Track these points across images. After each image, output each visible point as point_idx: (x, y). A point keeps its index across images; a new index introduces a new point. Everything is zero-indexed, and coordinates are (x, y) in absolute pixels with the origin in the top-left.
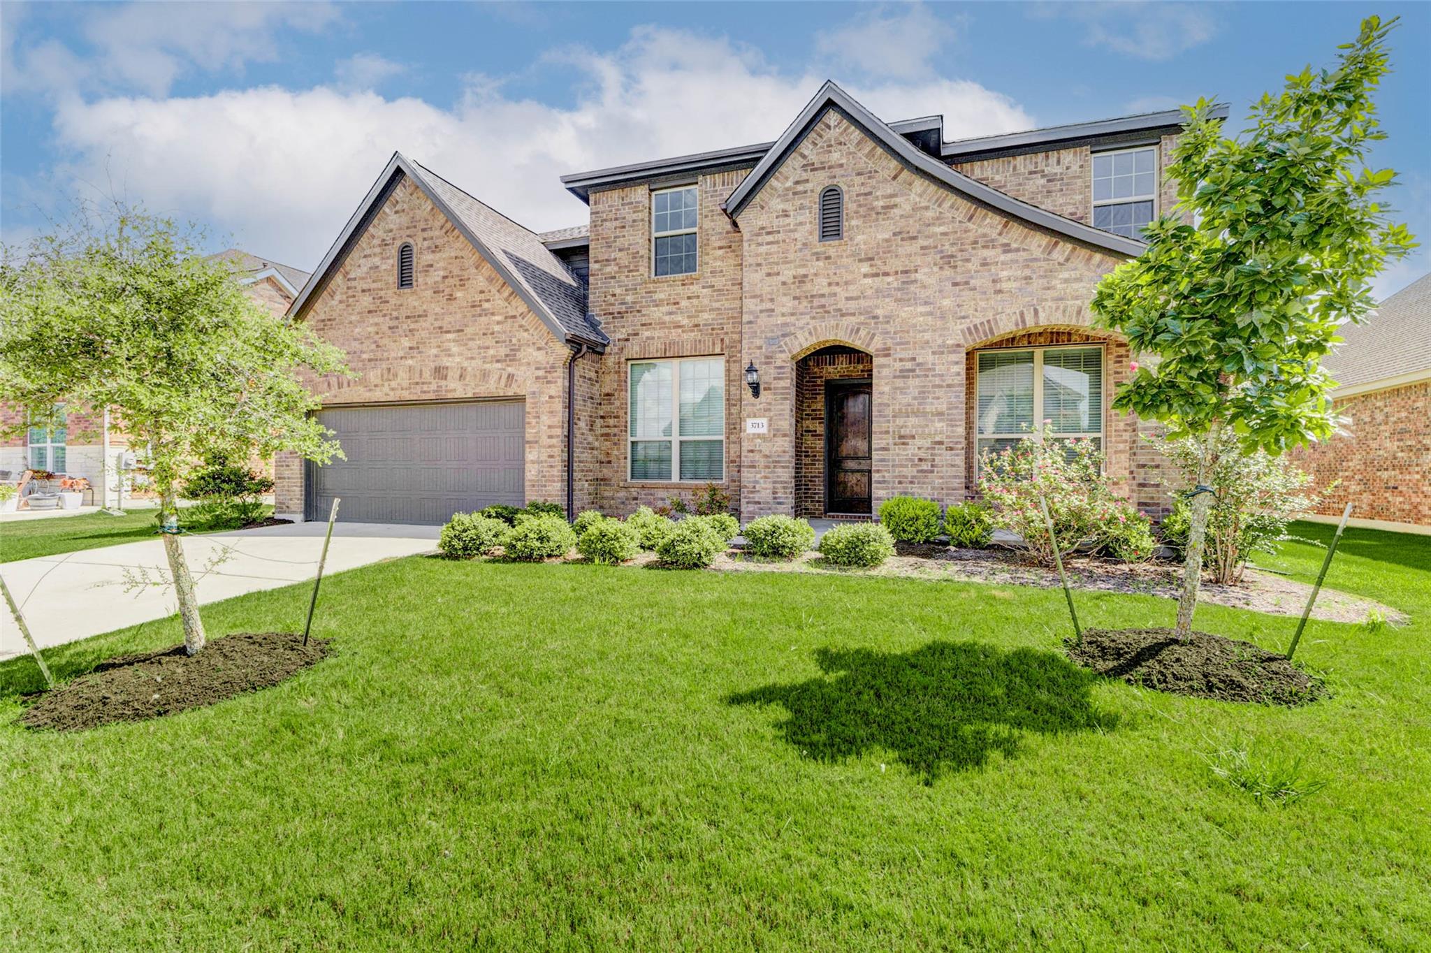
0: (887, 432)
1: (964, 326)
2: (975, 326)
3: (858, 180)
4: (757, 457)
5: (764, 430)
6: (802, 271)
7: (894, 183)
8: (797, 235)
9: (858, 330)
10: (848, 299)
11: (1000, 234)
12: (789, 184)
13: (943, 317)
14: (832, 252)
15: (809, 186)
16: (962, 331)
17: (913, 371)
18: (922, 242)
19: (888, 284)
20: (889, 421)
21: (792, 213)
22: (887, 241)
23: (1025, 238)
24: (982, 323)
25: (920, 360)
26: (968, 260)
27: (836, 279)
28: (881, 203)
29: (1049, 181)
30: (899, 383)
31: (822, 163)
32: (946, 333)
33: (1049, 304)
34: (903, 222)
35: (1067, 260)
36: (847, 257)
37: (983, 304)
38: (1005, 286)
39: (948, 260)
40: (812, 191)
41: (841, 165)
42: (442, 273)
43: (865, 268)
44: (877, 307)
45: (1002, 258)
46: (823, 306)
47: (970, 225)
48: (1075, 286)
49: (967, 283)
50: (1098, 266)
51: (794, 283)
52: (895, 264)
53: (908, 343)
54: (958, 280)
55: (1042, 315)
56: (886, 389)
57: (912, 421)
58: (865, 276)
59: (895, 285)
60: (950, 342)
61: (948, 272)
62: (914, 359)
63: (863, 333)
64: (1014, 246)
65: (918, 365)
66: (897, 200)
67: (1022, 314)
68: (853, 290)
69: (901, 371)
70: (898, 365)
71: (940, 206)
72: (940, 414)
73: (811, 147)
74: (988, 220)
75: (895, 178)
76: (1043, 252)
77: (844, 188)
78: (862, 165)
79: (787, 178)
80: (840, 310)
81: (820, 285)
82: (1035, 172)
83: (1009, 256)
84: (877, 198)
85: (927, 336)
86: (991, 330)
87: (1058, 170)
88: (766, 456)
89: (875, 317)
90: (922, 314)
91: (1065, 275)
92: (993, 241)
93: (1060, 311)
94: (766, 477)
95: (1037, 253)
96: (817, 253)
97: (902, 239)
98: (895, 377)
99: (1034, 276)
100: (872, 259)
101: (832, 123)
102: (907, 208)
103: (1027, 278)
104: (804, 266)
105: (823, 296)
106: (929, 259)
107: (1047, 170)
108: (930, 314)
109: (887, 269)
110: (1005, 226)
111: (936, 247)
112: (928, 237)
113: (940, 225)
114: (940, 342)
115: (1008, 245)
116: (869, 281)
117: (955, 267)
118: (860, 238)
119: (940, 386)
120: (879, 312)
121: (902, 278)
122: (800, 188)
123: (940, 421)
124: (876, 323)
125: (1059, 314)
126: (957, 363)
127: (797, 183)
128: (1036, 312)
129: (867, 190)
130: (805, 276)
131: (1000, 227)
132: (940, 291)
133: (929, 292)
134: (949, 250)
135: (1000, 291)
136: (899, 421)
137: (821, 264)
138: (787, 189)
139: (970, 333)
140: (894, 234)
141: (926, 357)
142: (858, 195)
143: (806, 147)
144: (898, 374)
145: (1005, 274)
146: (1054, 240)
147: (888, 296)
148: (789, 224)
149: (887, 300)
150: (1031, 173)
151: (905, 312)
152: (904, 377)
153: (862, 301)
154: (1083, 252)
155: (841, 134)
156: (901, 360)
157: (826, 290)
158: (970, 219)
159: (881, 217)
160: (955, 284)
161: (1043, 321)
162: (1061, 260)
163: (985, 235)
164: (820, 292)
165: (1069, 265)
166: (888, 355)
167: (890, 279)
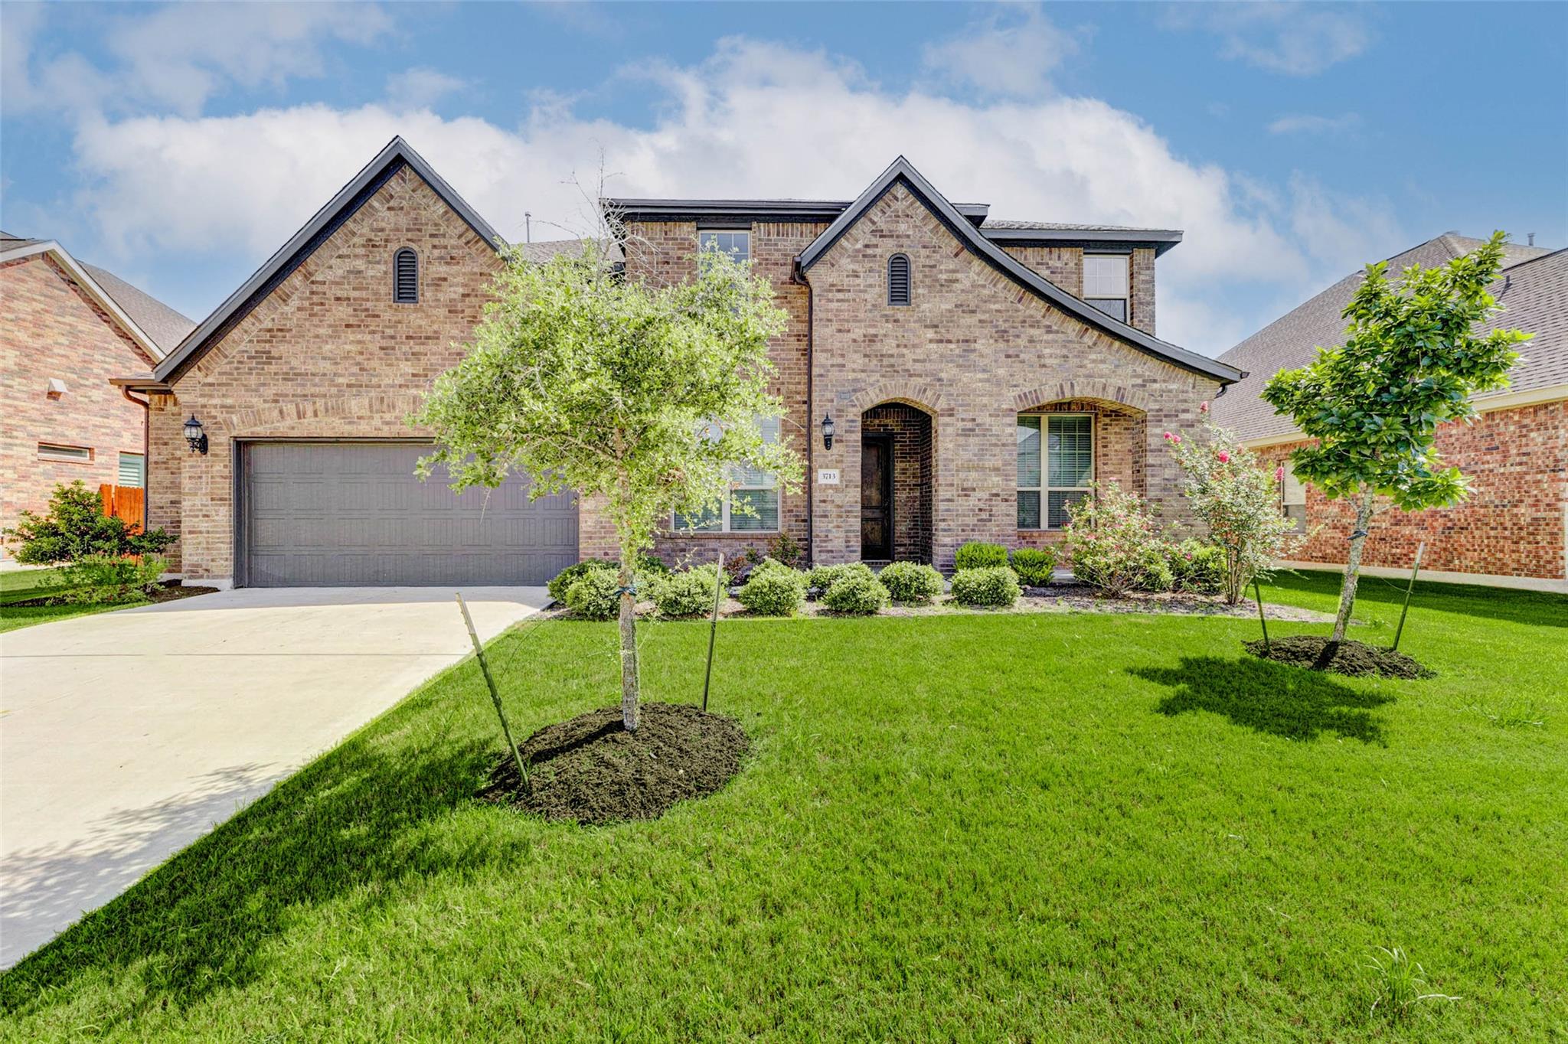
0: (952, 485)
1: (1016, 394)
2: (1025, 394)
3: (924, 252)
4: (829, 507)
5: (836, 481)
6: (872, 331)
7: (956, 260)
8: (867, 296)
9: (925, 390)
10: (915, 361)
11: (1044, 317)
12: (859, 246)
13: (998, 384)
14: (900, 316)
15: (878, 251)
16: (1014, 398)
17: (974, 430)
18: (979, 316)
19: (951, 350)
20: (953, 475)
21: (862, 275)
22: (950, 311)
23: (1063, 322)
24: (1030, 392)
25: (979, 421)
26: (1018, 336)
27: (905, 342)
28: (944, 277)
29: (1052, 272)
30: (961, 440)
31: (890, 231)
32: (1000, 398)
33: (1082, 379)
34: (963, 297)
35: (1095, 344)
36: (915, 322)
37: (1030, 375)
38: (1048, 361)
39: (1002, 335)
40: (881, 256)
41: (908, 236)
43: (930, 334)
44: (941, 370)
45: (1046, 337)
46: (893, 366)
47: (1020, 306)
48: (1102, 366)
49: (1017, 356)
50: (1117, 351)
51: (864, 341)
52: (959, 334)
53: (969, 405)
54: (1010, 352)
55: (1076, 388)
56: (951, 446)
57: (973, 475)
58: (931, 341)
59: (957, 351)
60: (1004, 407)
61: (1001, 345)
62: (974, 420)
63: (929, 393)
64: (1055, 328)
65: (978, 425)
66: (959, 276)
67: (1061, 386)
68: (920, 353)
69: (963, 430)
70: (960, 425)
71: (995, 285)
72: (996, 469)
73: (880, 214)
74: (1034, 304)
75: (956, 255)
76: (1077, 335)
77: (911, 258)
78: (926, 239)
79: (857, 241)
80: (908, 370)
81: (889, 346)
82: (1042, 264)
83: (1051, 336)
84: (941, 272)
85: (985, 400)
86: (1037, 398)
87: (1059, 264)
88: (839, 506)
89: (940, 380)
90: (981, 381)
91: (1093, 356)
92: (1038, 322)
93: (1090, 387)
94: (838, 527)
95: (1072, 336)
96: (886, 315)
97: (963, 312)
98: (958, 435)
99: (1070, 355)
100: (936, 326)
101: (899, 196)
102: (967, 284)
103: (1065, 357)
104: (875, 326)
105: (892, 356)
106: (986, 331)
107: (1051, 263)
108: (988, 380)
109: (949, 337)
110: (1048, 309)
111: (992, 322)
112: (985, 312)
113: (995, 303)
114: (996, 406)
115: (1050, 327)
116: (934, 346)
117: (1008, 341)
118: (925, 306)
119: (996, 445)
120: (943, 375)
121: (964, 346)
122: (869, 251)
123: (996, 476)
124: (941, 385)
125: (1089, 389)
126: (1010, 425)
127: (867, 246)
128: (1072, 385)
129: (933, 263)
130: (876, 336)
131: (1044, 310)
132: (996, 361)
133: (986, 361)
134: (1004, 326)
135: (1044, 366)
136: (962, 475)
137: (890, 326)
138: (858, 251)
139: (1021, 400)
140: (956, 306)
141: (984, 419)
142: (923, 266)
143: (875, 214)
144: (960, 432)
145: (1047, 351)
146: (1085, 326)
147: (952, 361)
148: (859, 285)
149: (950, 365)
150: (1038, 264)
151: (966, 377)
152: (966, 435)
153: (928, 365)
154: (1107, 339)
155: (908, 207)
156: (963, 420)
157: (895, 351)
158: (1019, 301)
159: (944, 289)
160: (1008, 356)
161: (1078, 394)
162: (1091, 344)
163: (1031, 316)
164: (890, 352)
165: (1096, 349)
166: (951, 415)
167: (952, 346)
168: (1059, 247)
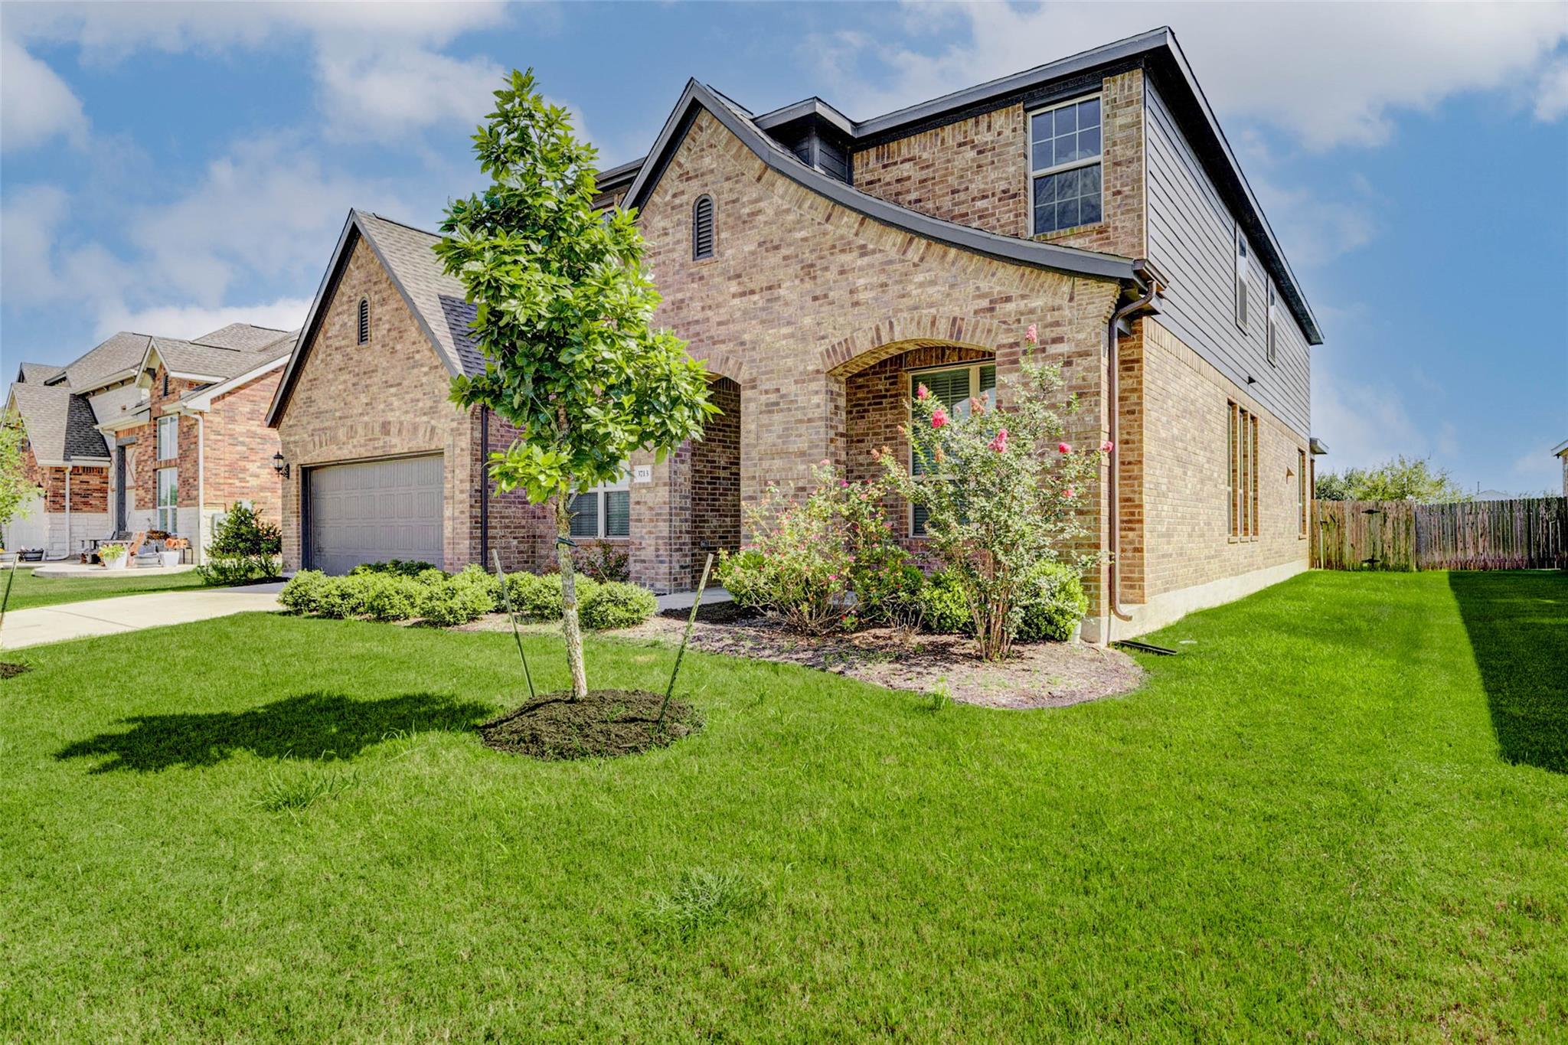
0: (754, 478)
1: (823, 348)
2: (833, 347)
3: (727, 185)
4: (643, 509)
5: (647, 479)
6: (680, 296)
7: (759, 186)
8: (675, 255)
9: (728, 359)
10: (720, 324)
11: (857, 234)
12: (668, 198)
13: (804, 339)
14: (705, 272)
15: (685, 198)
16: (822, 354)
17: (777, 404)
18: (784, 251)
19: (755, 303)
20: (755, 465)
21: (670, 231)
22: (753, 253)
23: (881, 236)
24: (840, 344)
25: (783, 391)
26: (826, 269)
27: (709, 302)
28: (747, 210)
29: (979, 152)
30: (765, 419)
31: (695, 170)
32: (807, 357)
33: (905, 315)
34: (766, 230)
35: (922, 259)
36: (718, 275)
37: (841, 320)
38: (862, 296)
39: (809, 270)
40: (687, 204)
41: (712, 171)
42: (387, 326)
43: (734, 288)
44: (744, 332)
45: (859, 262)
46: (698, 334)
47: (829, 227)
48: (931, 290)
49: (826, 296)
50: (953, 263)
51: (673, 310)
52: (761, 280)
53: (772, 371)
54: (818, 293)
55: (897, 329)
56: (753, 427)
57: (778, 463)
58: (734, 296)
59: (760, 304)
60: (810, 368)
61: (808, 285)
62: (778, 390)
63: (731, 362)
64: (871, 247)
65: (782, 396)
66: (762, 205)
67: (878, 329)
68: (723, 314)
69: (767, 405)
70: (763, 398)
71: (800, 207)
72: (802, 454)
73: (686, 153)
74: (845, 219)
75: (759, 179)
76: (898, 251)
77: (714, 196)
78: (730, 169)
79: (666, 192)
80: (712, 337)
81: (694, 312)
82: (965, 144)
83: (866, 259)
84: (744, 206)
85: (790, 362)
86: (848, 350)
87: (989, 137)
88: (651, 509)
89: (743, 344)
90: (785, 337)
91: (919, 278)
92: (849, 243)
93: (915, 323)
94: (650, 532)
95: (893, 254)
96: (692, 274)
97: (767, 250)
98: (761, 413)
99: (890, 282)
100: (739, 276)
101: (704, 124)
102: (770, 212)
103: (884, 285)
104: (680, 290)
105: (697, 322)
106: (791, 271)
107: (978, 139)
108: (792, 335)
109: (752, 286)
110: (862, 224)
111: (797, 256)
112: (790, 245)
113: (801, 230)
114: (801, 368)
115: (864, 247)
116: (737, 301)
117: (815, 278)
118: (729, 253)
119: (801, 421)
120: (746, 337)
121: (767, 294)
122: (677, 201)
123: (802, 462)
124: (744, 350)
125: (913, 327)
126: (817, 393)
127: (675, 196)
128: (891, 323)
129: (734, 196)
130: (682, 301)
131: (856, 225)
132: (802, 308)
133: (791, 310)
134: (809, 257)
135: (856, 304)
136: (766, 464)
137: (695, 285)
138: (666, 204)
139: (829, 356)
140: (760, 245)
141: (789, 387)
142: (726, 203)
143: (682, 155)
144: (764, 408)
145: (861, 282)
146: (909, 236)
147: (755, 318)
148: (668, 244)
149: (754, 322)
150: (960, 145)
151: (769, 335)
152: (770, 412)
153: (731, 326)
154: (938, 249)
155: (712, 135)
156: (767, 392)
157: (699, 316)
158: (828, 219)
159: (747, 226)
160: (815, 299)
161: (898, 338)
162: (916, 259)
163: (842, 237)
164: (696, 318)
165: (924, 265)
166: (754, 387)
167: (756, 297)
168: (989, 112)
